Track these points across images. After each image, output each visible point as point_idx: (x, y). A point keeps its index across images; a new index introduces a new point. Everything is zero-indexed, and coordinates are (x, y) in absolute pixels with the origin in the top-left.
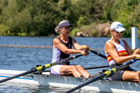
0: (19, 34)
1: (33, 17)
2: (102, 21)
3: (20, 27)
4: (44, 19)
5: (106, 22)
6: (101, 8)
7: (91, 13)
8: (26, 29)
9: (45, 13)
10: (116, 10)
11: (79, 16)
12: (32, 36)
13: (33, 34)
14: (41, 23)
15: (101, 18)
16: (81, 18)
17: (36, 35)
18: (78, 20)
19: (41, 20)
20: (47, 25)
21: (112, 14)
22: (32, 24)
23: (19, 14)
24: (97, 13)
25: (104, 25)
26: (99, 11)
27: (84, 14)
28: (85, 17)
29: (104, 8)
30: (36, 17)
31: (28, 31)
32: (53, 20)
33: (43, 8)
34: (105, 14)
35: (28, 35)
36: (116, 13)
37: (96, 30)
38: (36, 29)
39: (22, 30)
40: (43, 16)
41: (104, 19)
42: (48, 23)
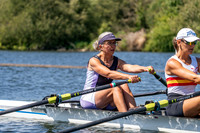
0: (15, 47)
1: (34, 23)
2: (133, 29)
3: (17, 37)
4: (50, 26)
5: (139, 30)
6: (132, 10)
7: (118, 18)
8: (25, 40)
9: (52, 18)
10: (154, 13)
11: (101, 22)
12: (33, 50)
13: (35, 47)
14: (47, 32)
15: (132, 25)
16: (104, 25)
17: (39, 49)
18: (99, 27)
19: (47, 27)
20: (55, 34)
21: (147, 19)
22: (34, 33)
23: (15, 18)
24: (127, 17)
25: (136, 34)
26: (129, 14)
27: (107, 18)
28: (110, 23)
29: (136, 10)
30: (39, 23)
31: (28, 42)
32: (64, 27)
33: (48, 10)
34: (137, 19)
35: (28, 49)
36: (153, 17)
37: (125, 42)
38: (39, 40)
39: (20, 42)
40: (50, 21)
41: (136, 25)
42: (57, 31)
